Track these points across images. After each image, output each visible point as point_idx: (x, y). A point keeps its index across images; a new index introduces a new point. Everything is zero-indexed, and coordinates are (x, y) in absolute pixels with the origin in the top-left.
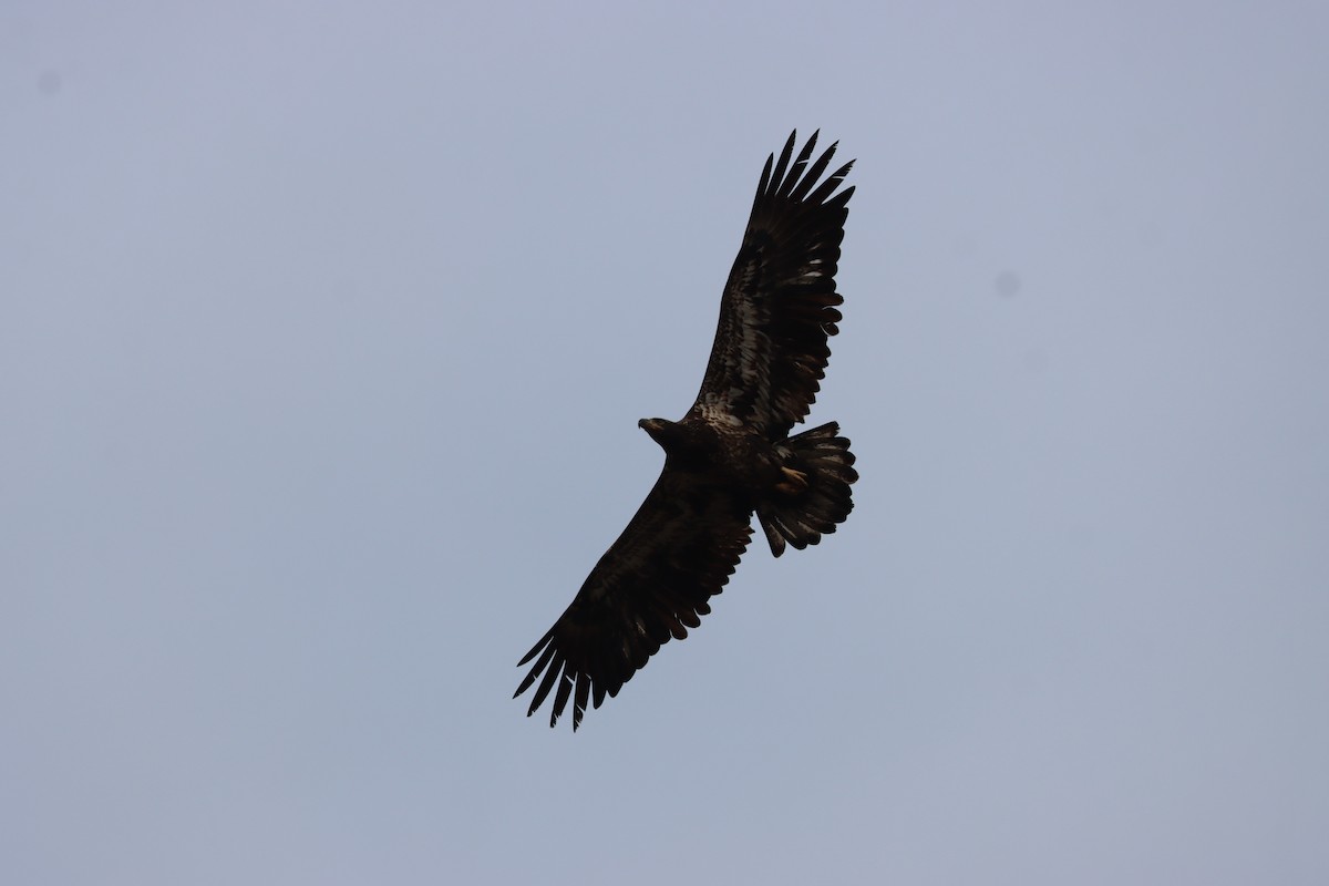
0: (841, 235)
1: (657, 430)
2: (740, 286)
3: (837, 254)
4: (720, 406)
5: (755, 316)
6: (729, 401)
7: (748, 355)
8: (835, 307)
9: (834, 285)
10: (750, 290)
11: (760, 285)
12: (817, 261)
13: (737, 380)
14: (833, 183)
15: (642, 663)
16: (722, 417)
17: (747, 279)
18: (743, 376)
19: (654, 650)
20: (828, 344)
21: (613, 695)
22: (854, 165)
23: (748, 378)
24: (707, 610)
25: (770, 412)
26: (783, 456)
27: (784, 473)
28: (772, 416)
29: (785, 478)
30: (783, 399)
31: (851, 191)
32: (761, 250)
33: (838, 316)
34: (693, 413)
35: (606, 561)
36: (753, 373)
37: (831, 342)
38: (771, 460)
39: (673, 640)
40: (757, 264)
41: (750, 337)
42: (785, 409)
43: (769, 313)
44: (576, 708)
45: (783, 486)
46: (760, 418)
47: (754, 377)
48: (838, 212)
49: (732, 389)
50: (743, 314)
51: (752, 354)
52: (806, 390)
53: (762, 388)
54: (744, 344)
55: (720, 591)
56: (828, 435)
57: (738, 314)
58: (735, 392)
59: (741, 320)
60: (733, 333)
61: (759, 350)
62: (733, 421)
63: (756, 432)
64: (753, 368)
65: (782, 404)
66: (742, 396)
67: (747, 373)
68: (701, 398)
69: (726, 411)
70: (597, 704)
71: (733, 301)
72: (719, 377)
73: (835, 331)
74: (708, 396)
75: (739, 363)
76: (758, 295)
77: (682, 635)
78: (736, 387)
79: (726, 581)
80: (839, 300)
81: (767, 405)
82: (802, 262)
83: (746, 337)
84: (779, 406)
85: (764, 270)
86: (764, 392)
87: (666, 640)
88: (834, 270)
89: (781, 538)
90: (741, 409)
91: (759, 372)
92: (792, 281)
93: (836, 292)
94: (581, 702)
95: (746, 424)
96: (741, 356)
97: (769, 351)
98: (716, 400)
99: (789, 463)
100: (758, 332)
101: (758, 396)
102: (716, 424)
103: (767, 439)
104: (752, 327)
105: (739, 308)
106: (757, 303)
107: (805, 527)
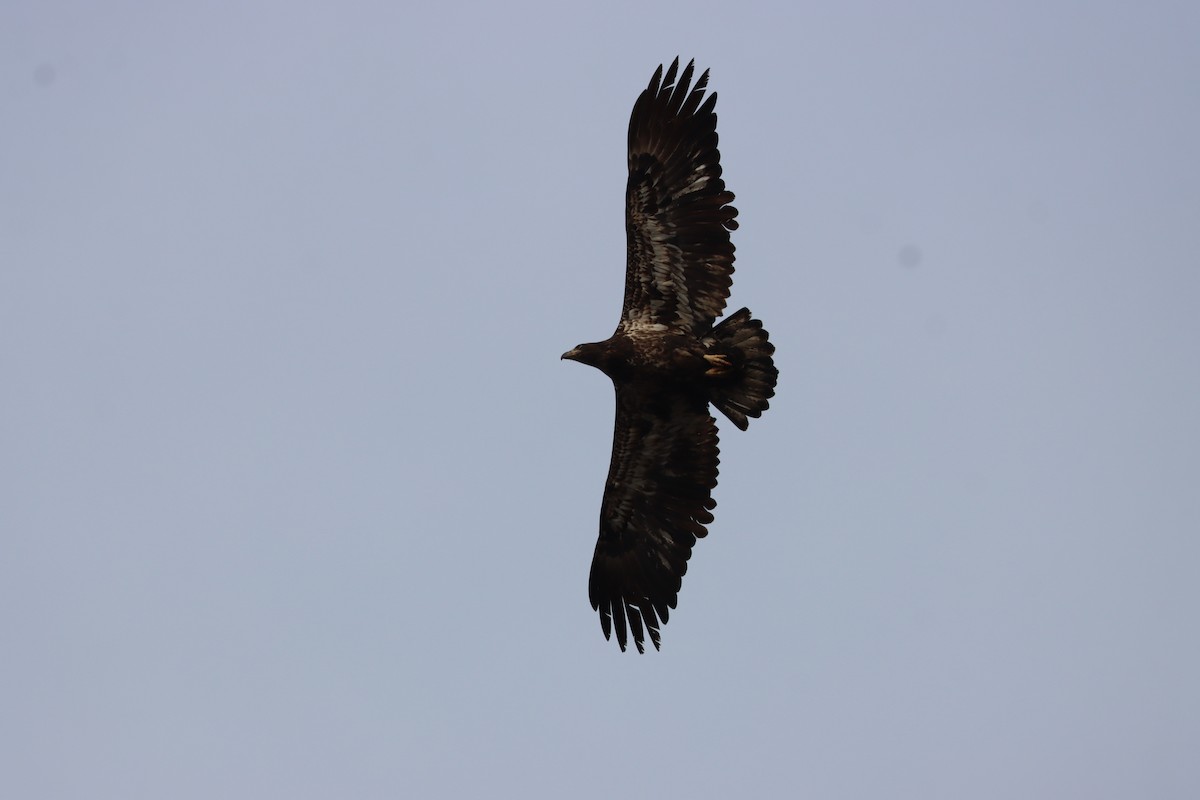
0: (715, 138)
1: (577, 354)
2: (639, 208)
3: (717, 155)
4: (645, 318)
5: (662, 232)
6: (653, 312)
7: (661, 269)
8: (728, 204)
9: (722, 184)
10: (651, 209)
11: (658, 203)
12: (702, 167)
13: (655, 293)
14: (697, 95)
15: (683, 570)
16: (645, 326)
17: (644, 200)
18: (659, 288)
19: (688, 555)
20: (731, 240)
21: (674, 606)
22: (710, 74)
23: (665, 288)
24: (713, 504)
25: (692, 314)
26: (708, 346)
27: (706, 360)
28: (696, 316)
29: (709, 365)
30: (701, 300)
31: (714, 97)
32: (649, 171)
33: (735, 212)
34: (620, 330)
36: (669, 283)
38: (691, 351)
39: (698, 540)
40: (649, 184)
41: (660, 251)
42: (705, 308)
43: (674, 226)
44: (650, 631)
45: (711, 372)
46: (686, 320)
47: (670, 287)
48: (708, 119)
49: (653, 302)
50: (649, 232)
51: (666, 267)
52: (724, 285)
53: (680, 294)
54: (656, 259)
55: (715, 483)
56: (742, 320)
57: (646, 235)
58: (656, 304)
59: (649, 239)
60: (643, 252)
61: (672, 262)
62: (658, 327)
63: (682, 333)
64: (668, 278)
65: (701, 304)
66: (664, 306)
67: (663, 284)
68: (625, 316)
69: (651, 321)
70: (665, 620)
71: (635, 223)
72: (637, 295)
73: (735, 226)
74: (631, 312)
75: (653, 278)
76: (660, 211)
77: (703, 533)
78: (655, 299)
79: (717, 473)
80: (731, 196)
81: (689, 308)
82: (686, 172)
83: (656, 253)
84: (699, 306)
85: (657, 189)
86: (683, 297)
87: (693, 543)
88: (719, 170)
89: (739, 414)
90: (666, 316)
91: (675, 281)
92: (686, 191)
93: (726, 189)
94: (651, 623)
95: (672, 328)
96: (655, 271)
97: (682, 260)
98: (639, 315)
99: (711, 351)
100: (668, 245)
101: (678, 302)
102: (634, 333)
103: (694, 338)
104: (662, 242)
105: (645, 228)
106: (662, 219)
107: (752, 398)
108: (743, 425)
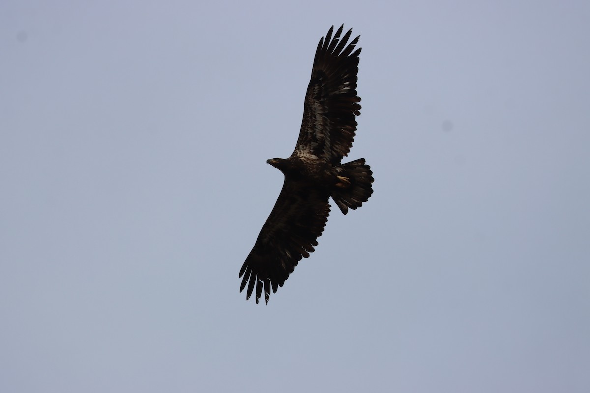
0: (357, 70)
1: (276, 163)
2: (312, 96)
3: (356, 79)
4: (307, 151)
5: (321, 109)
6: (312, 148)
7: (319, 128)
8: (357, 103)
9: (356, 93)
10: (318, 98)
11: (322, 95)
12: (347, 83)
13: (314, 139)
14: (351, 47)
15: (291, 270)
16: (308, 155)
17: (315, 93)
18: (317, 137)
19: (296, 264)
20: (356, 120)
21: (281, 286)
22: (360, 38)
23: (319, 137)
24: (316, 244)
25: (331, 152)
26: (339, 171)
27: (338, 178)
28: (333, 154)
29: (339, 181)
30: (337, 146)
31: (360, 50)
32: (320, 79)
33: (360, 107)
34: (294, 154)
35: (267, 225)
36: (322, 135)
37: (357, 119)
38: (331, 173)
39: (303, 258)
40: (319, 85)
41: (319, 119)
42: (338, 151)
43: (328, 108)
44: (265, 294)
45: (339, 184)
46: (327, 155)
47: (322, 137)
48: (355, 59)
49: (312, 143)
50: (315, 109)
51: (321, 127)
52: (348, 142)
53: (327, 142)
54: (317, 122)
55: (321, 235)
56: (360, 164)
57: (313, 109)
58: (314, 144)
59: (315, 112)
60: (311, 118)
61: (324, 125)
62: (314, 157)
63: (325, 162)
64: (321, 133)
65: (337, 148)
66: (317, 146)
67: (319, 135)
68: (298, 148)
69: (310, 153)
70: (275, 291)
71: (309, 103)
72: (305, 138)
73: (359, 114)
74: (301, 146)
75: (314, 131)
76: (322, 100)
77: (307, 256)
78: (313, 142)
79: (323, 230)
80: (359, 99)
81: (330, 149)
82: (340, 83)
83: (317, 119)
84: (335, 149)
85: (323, 88)
87: (300, 259)
88: (356, 86)
89: (345, 206)
90: (317, 151)
91: (325, 135)
92: (337, 92)
93: (357, 96)
94: (267, 291)
95: (320, 158)
96: (315, 128)
97: (329, 125)
98: (305, 148)
99: (341, 174)
100: (323, 116)
101: (325, 145)
102: (304, 158)
103: (331, 165)
104: (320, 115)
105: (313, 106)
106: (322, 103)
107: (354, 200)
108: (345, 212)
